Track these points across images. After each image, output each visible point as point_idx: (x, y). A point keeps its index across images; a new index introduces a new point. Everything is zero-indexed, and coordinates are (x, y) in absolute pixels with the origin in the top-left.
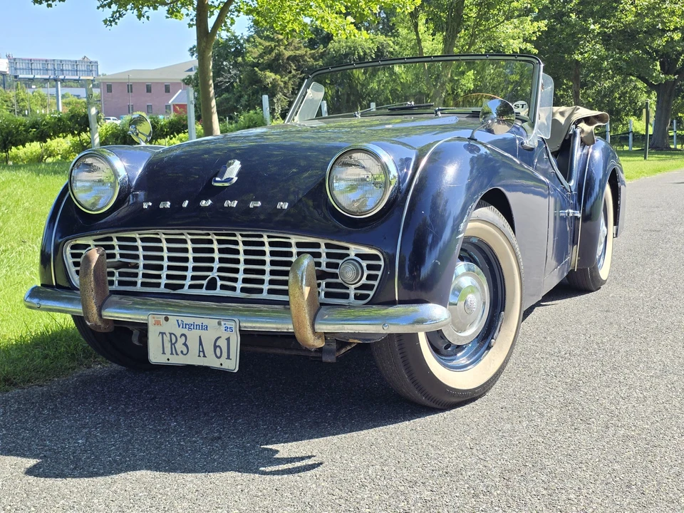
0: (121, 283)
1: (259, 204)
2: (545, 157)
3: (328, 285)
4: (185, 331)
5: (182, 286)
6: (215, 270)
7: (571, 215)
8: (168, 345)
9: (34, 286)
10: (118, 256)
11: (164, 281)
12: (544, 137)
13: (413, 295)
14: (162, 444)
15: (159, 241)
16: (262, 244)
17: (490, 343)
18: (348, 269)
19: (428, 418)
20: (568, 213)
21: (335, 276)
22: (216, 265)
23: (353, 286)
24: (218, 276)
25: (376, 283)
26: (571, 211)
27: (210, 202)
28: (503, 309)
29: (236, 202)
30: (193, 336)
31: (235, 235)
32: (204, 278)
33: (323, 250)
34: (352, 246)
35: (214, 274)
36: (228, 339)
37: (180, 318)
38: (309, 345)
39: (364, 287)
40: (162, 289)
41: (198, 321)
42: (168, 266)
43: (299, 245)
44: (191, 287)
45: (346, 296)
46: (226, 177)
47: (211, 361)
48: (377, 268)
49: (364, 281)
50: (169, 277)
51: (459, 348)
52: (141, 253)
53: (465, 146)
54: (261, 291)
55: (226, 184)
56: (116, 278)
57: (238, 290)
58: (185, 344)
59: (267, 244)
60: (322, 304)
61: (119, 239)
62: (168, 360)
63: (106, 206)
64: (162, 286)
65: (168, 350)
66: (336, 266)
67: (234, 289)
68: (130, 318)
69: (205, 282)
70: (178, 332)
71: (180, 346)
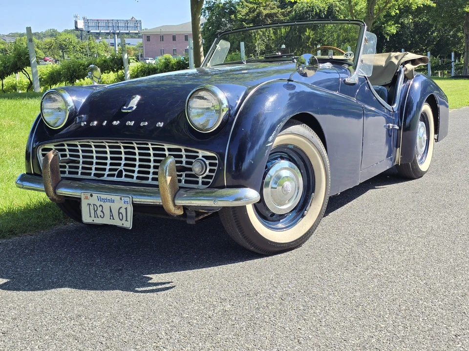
0: (70, 173)
1: (146, 123)
2: (366, 89)
3: (187, 176)
4: (102, 203)
5: (103, 175)
6: (122, 165)
7: (391, 127)
8: (92, 212)
9: (22, 173)
10: (68, 156)
11: (93, 172)
12: (366, 76)
13: (236, 183)
14: (85, 272)
15: (90, 146)
16: (148, 149)
17: (304, 213)
18: (196, 166)
19: (256, 261)
20: (389, 126)
21: (190, 170)
22: (123, 162)
23: (201, 177)
24: (124, 169)
25: (214, 174)
26: (391, 125)
27: (118, 122)
28: (313, 191)
29: (133, 122)
30: (106, 206)
31: (132, 143)
32: (116, 170)
33: (183, 153)
34: (200, 151)
35: (122, 168)
36: (126, 209)
37: (99, 195)
38: (172, 213)
39: (208, 177)
40: (92, 177)
41: (109, 197)
42: (96, 162)
43: (169, 150)
44: (108, 175)
45: (197, 182)
46: (129, 106)
47: (117, 222)
48: (214, 165)
49: (207, 173)
50: (96, 169)
51: (282, 216)
52: (81, 154)
53: (284, 86)
54: (147, 179)
55: (129, 111)
56: (67, 170)
57: (135, 178)
58: (102, 211)
59: (151, 149)
60: (181, 188)
61: (68, 145)
62: (93, 221)
63: (61, 124)
64: (92, 175)
65: (93, 215)
66: (191, 163)
67: (132, 177)
68: (71, 195)
69: (116, 173)
70: (98, 203)
71: (99, 213)
